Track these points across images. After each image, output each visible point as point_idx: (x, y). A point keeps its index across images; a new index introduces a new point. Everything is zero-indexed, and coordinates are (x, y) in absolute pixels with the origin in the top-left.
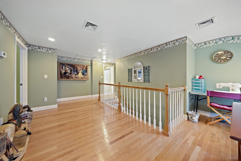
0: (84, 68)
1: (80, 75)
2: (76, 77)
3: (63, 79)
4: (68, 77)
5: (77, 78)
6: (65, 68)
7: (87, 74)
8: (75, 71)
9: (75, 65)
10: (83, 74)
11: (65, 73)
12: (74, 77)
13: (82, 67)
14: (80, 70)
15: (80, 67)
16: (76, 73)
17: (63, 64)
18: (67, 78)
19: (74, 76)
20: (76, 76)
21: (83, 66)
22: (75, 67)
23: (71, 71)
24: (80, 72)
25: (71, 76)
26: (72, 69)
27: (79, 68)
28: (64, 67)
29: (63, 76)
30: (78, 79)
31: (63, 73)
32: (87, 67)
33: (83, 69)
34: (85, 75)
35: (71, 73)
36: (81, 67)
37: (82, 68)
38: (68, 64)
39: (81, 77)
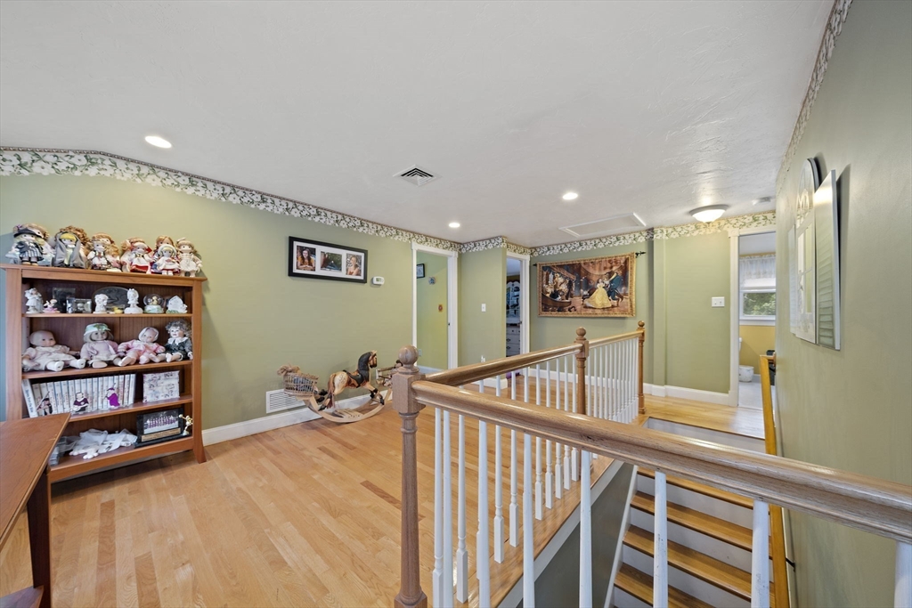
0: (614, 269)
1: (600, 297)
2: (586, 307)
3: (548, 314)
4: (561, 309)
5: (590, 308)
6: (554, 278)
7: (628, 292)
8: (583, 285)
9: (583, 265)
10: (611, 293)
11: (555, 295)
12: (578, 307)
13: (605, 268)
14: (600, 280)
15: (600, 270)
16: (586, 293)
17: (549, 267)
18: (558, 311)
19: (577, 301)
20: (586, 302)
21: (610, 261)
22: (583, 272)
23: (570, 285)
24: (598, 285)
25: (570, 303)
26: (573, 277)
27: (595, 273)
28: (551, 276)
29: (550, 303)
30: (590, 311)
31: (548, 295)
32: (626, 262)
33: (611, 274)
34: (618, 295)
35: (569, 295)
36: (602, 268)
37: (608, 270)
38: (561, 266)
39: (603, 304)
